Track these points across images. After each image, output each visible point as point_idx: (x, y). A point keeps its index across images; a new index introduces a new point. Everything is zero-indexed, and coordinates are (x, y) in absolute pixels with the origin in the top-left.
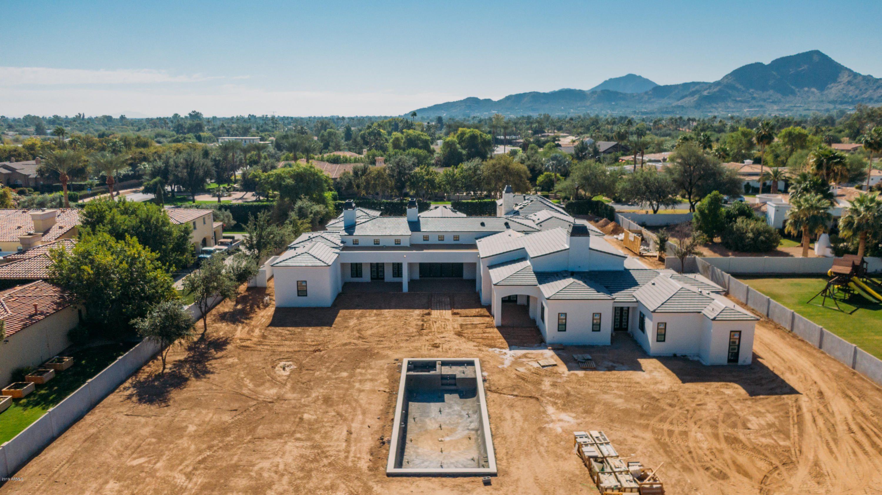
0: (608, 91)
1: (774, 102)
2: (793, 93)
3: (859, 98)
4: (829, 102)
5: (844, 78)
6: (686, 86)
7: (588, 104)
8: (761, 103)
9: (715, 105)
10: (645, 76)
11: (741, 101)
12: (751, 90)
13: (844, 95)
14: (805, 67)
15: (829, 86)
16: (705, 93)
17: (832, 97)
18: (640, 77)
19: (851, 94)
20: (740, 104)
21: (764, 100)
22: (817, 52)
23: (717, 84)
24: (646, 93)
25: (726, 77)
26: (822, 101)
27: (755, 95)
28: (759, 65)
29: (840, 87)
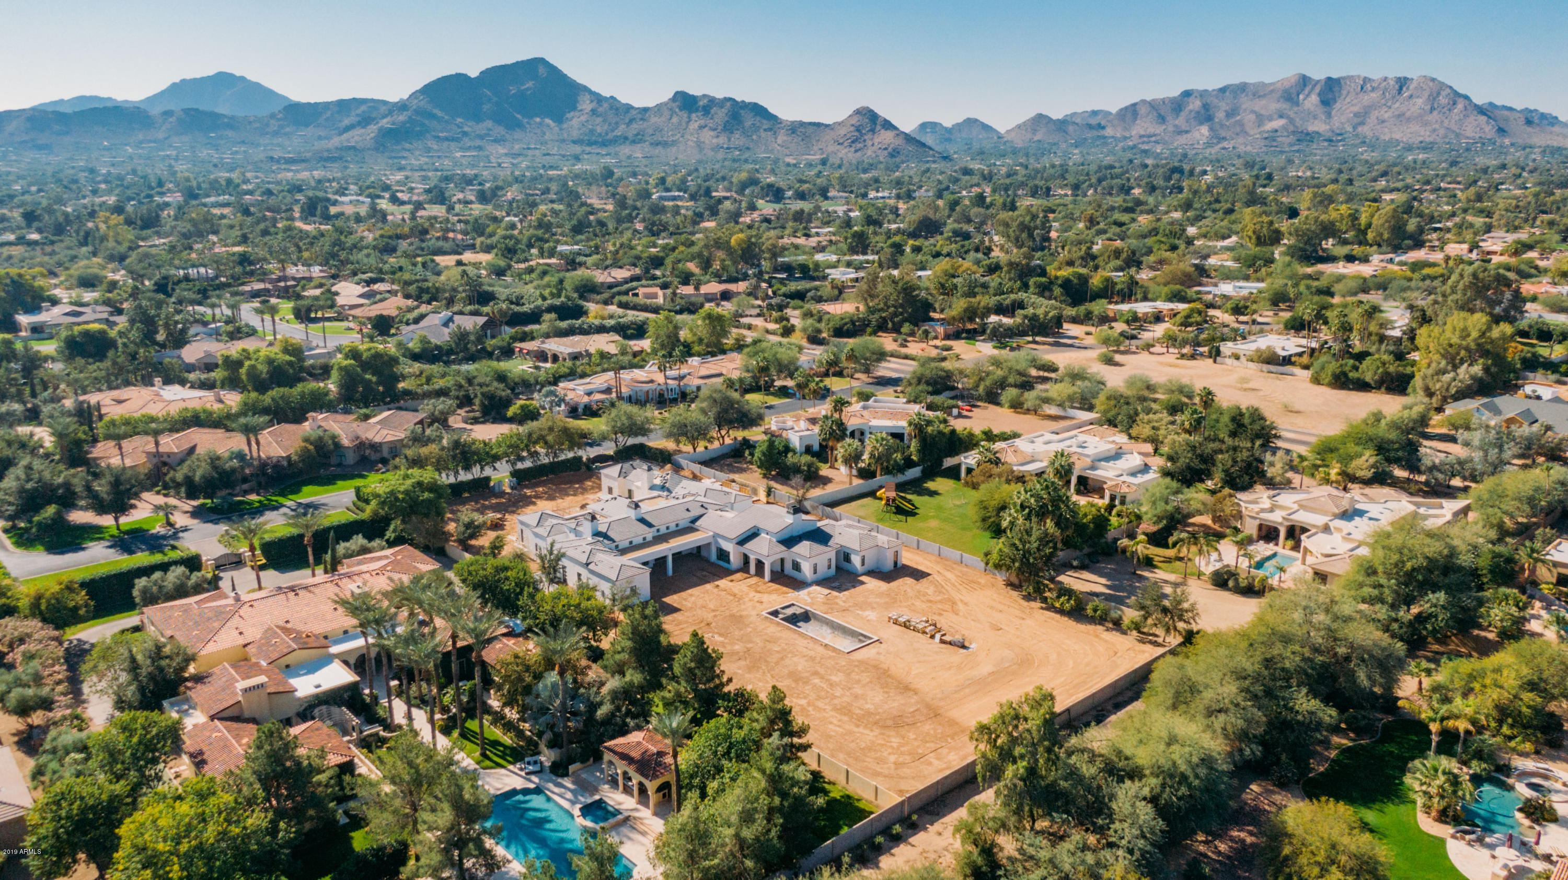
0: (196, 110)
1: (496, 141)
2: (519, 125)
3: (610, 136)
4: (574, 142)
5: (586, 105)
6: (344, 105)
7: (161, 135)
8: (478, 142)
9: (407, 146)
10: (252, 77)
11: (447, 139)
12: (459, 120)
13: (592, 131)
14: (530, 84)
15: (569, 115)
16: (385, 123)
17: (575, 134)
18: (242, 79)
19: (599, 130)
20: (446, 144)
21: (481, 137)
22: (542, 61)
23: (402, 106)
24: (273, 116)
25: (413, 95)
26: (563, 141)
27: (466, 129)
28: (460, 78)
29: (583, 118)
